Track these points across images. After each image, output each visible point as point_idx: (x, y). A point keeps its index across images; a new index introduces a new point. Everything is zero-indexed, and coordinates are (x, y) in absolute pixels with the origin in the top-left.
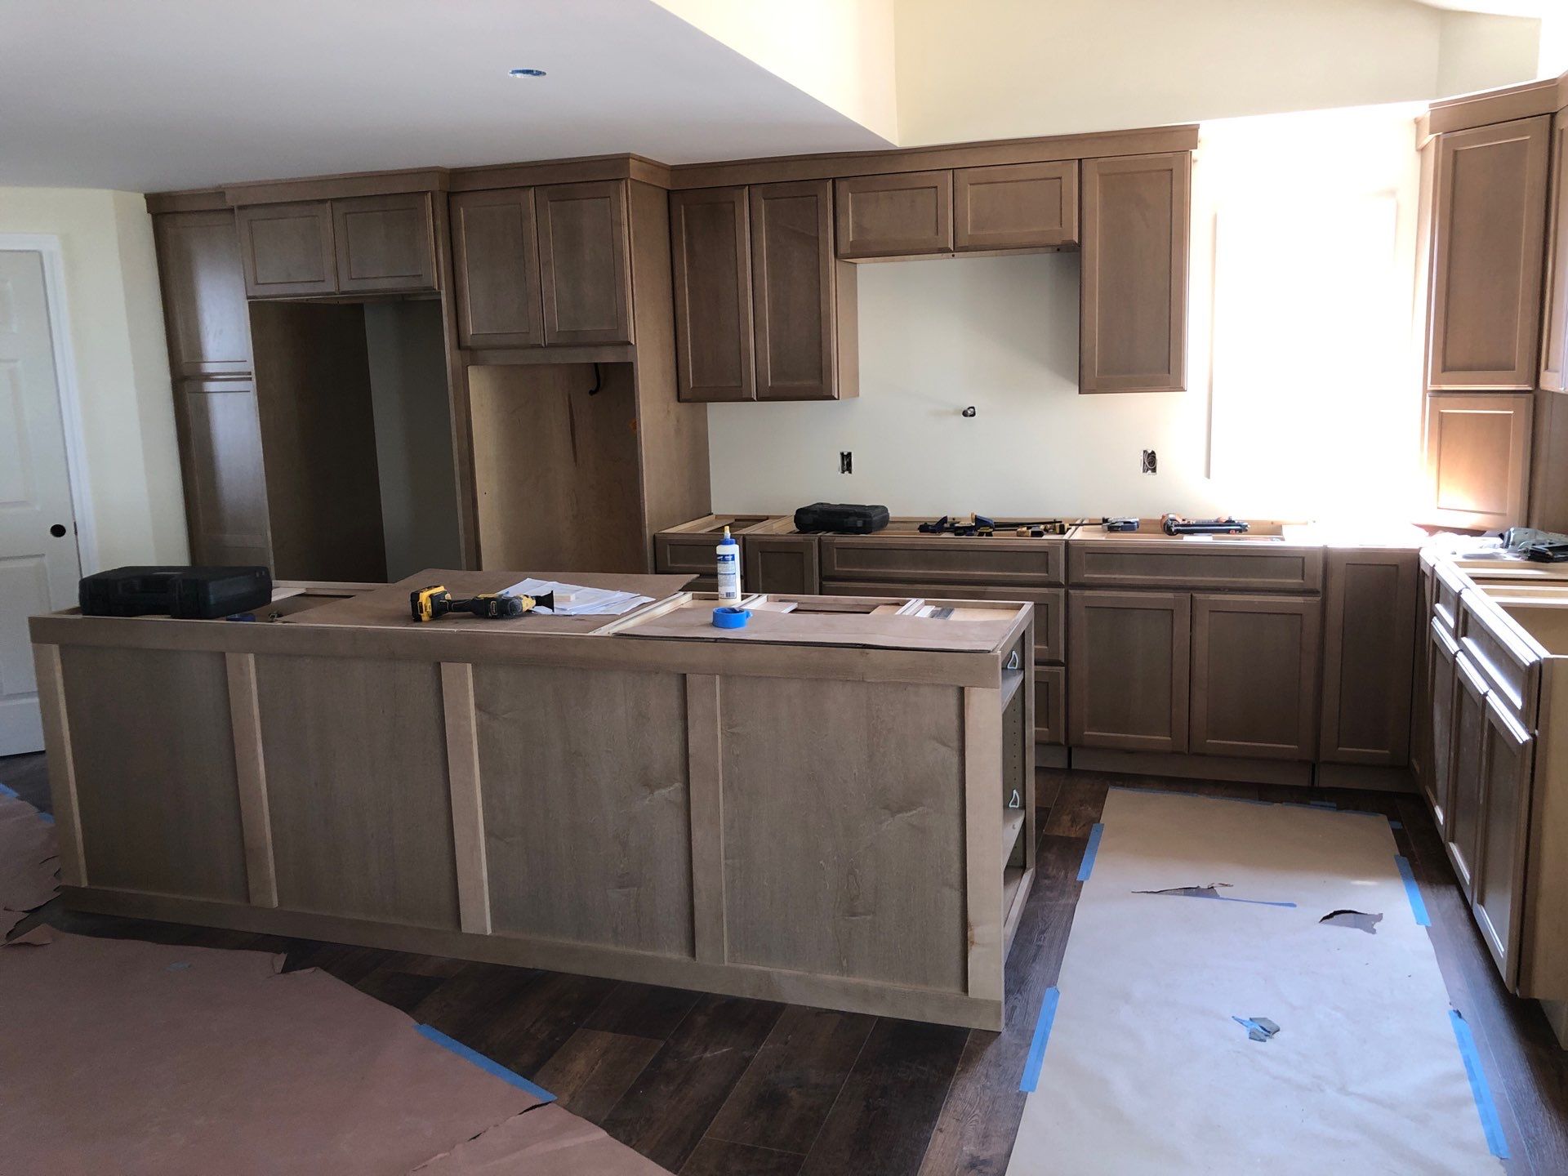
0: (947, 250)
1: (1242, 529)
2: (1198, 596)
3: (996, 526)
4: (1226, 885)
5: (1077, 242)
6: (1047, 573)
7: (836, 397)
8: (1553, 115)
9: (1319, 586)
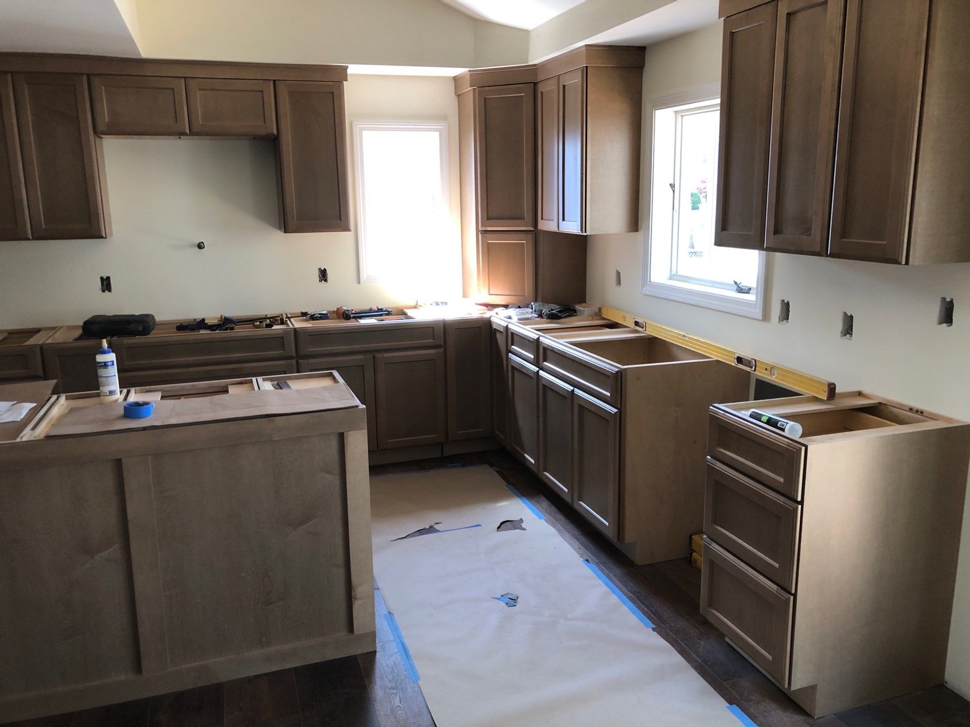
0: (185, 134)
1: (389, 313)
2: (378, 355)
3: (238, 322)
4: (438, 523)
5: (276, 134)
6: (284, 350)
7: (105, 236)
8: (535, 84)
9: (442, 343)
